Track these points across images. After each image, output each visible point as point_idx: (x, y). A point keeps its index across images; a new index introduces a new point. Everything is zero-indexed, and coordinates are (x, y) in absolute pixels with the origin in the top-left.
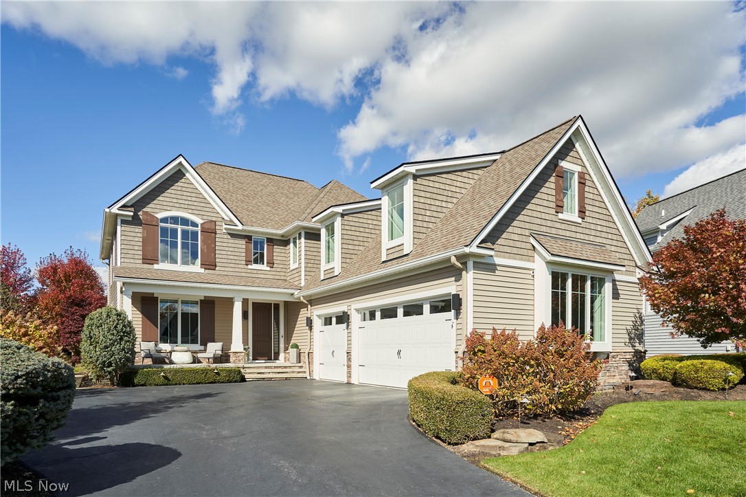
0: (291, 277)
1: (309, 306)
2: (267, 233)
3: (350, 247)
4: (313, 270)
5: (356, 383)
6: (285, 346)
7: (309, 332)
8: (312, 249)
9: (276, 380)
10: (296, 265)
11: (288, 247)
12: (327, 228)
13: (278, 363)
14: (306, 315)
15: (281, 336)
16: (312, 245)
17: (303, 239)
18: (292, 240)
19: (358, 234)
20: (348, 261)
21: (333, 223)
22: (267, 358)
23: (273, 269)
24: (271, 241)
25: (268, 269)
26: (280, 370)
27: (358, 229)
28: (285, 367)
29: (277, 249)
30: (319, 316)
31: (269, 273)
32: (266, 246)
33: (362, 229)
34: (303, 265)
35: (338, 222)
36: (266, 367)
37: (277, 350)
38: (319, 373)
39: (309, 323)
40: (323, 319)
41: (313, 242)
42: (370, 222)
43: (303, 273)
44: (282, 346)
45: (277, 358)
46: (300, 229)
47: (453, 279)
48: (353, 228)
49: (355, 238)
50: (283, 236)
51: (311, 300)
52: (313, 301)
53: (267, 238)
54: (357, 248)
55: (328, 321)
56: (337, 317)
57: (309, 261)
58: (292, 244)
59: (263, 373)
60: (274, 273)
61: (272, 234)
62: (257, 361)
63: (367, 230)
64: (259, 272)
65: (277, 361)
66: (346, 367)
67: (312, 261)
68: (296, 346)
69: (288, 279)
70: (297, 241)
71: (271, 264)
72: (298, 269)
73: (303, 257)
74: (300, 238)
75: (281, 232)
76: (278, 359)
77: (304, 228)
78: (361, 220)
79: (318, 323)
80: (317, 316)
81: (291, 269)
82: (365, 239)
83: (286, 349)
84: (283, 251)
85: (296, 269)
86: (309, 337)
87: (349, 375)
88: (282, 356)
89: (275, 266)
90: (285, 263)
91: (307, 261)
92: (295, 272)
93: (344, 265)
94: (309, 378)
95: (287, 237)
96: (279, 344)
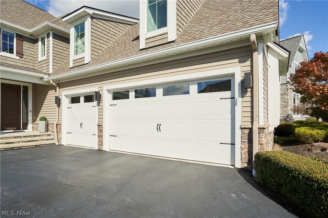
0: (39, 67)
1: (58, 88)
2: (16, 29)
3: (97, 43)
4: (60, 62)
5: (107, 150)
6: (33, 119)
7: (57, 108)
8: (59, 47)
9: (26, 148)
10: (45, 58)
11: (36, 45)
12: (76, 28)
13: (27, 132)
14: (55, 95)
15: (29, 111)
16: (59, 44)
17: (51, 38)
18: (40, 39)
19: (103, 35)
20: (96, 54)
21: (84, 23)
22: (15, 128)
23: (23, 59)
24: (21, 37)
25: (18, 58)
26: (30, 139)
27: (103, 32)
28: (35, 136)
29: (26, 45)
30: (67, 96)
31: (18, 61)
32: (15, 40)
33: (106, 33)
34: (51, 58)
35: (88, 23)
36: (15, 137)
37: (25, 122)
38: (66, 140)
39: (58, 101)
40: (70, 98)
41: (59, 42)
42: (111, 29)
43: (51, 64)
44: (30, 118)
45: (25, 127)
46: (49, 30)
47: (237, 60)
48: (100, 30)
49: (101, 38)
50: (31, 35)
51: (59, 83)
52: (62, 84)
53: (17, 34)
54: (102, 45)
55: (75, 100)
56: (85, 97)
57: (57, 55)
58: (40, 43)
59: (12, 143)
60: (22, 62)
61: (22, 31)
62: (5, 131)
63: (109, 35)
64: (9, 59)
65: (25, 130)
66: (96, 137)
67: (59, 56)
68: (44, 119)
69: (36, 68)
70: (46, 39)
71: (20, 54)
72: (47, 61)
73: (51, 51)
74: (48, 37)
75: (30, 31)
76: (26, 129)
77: (53, 29)
78: (105, 26)
79: (65, 102)
80: (65, 95)
81: (39, 61)
82: (108, 41)
83: (34, 121)
84: (32, 47)
85: (45, 60)
86: (57, 112)
87: (101, 143)
88: (30, 126)
89: (24, 57)
90: (34, 56)
91: (54, 55)
92: (43, 63)
93: (93, 56)
94: (57, 144)
95: (35, 37)
96: (27, 117)
